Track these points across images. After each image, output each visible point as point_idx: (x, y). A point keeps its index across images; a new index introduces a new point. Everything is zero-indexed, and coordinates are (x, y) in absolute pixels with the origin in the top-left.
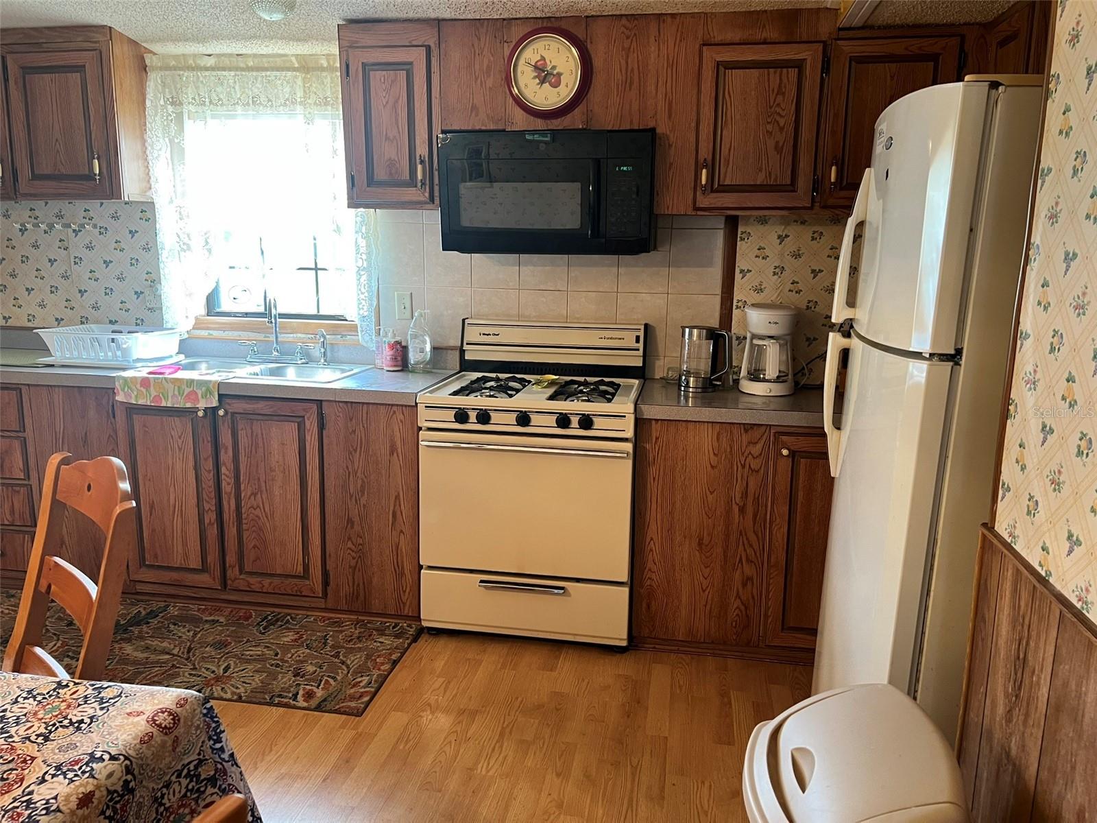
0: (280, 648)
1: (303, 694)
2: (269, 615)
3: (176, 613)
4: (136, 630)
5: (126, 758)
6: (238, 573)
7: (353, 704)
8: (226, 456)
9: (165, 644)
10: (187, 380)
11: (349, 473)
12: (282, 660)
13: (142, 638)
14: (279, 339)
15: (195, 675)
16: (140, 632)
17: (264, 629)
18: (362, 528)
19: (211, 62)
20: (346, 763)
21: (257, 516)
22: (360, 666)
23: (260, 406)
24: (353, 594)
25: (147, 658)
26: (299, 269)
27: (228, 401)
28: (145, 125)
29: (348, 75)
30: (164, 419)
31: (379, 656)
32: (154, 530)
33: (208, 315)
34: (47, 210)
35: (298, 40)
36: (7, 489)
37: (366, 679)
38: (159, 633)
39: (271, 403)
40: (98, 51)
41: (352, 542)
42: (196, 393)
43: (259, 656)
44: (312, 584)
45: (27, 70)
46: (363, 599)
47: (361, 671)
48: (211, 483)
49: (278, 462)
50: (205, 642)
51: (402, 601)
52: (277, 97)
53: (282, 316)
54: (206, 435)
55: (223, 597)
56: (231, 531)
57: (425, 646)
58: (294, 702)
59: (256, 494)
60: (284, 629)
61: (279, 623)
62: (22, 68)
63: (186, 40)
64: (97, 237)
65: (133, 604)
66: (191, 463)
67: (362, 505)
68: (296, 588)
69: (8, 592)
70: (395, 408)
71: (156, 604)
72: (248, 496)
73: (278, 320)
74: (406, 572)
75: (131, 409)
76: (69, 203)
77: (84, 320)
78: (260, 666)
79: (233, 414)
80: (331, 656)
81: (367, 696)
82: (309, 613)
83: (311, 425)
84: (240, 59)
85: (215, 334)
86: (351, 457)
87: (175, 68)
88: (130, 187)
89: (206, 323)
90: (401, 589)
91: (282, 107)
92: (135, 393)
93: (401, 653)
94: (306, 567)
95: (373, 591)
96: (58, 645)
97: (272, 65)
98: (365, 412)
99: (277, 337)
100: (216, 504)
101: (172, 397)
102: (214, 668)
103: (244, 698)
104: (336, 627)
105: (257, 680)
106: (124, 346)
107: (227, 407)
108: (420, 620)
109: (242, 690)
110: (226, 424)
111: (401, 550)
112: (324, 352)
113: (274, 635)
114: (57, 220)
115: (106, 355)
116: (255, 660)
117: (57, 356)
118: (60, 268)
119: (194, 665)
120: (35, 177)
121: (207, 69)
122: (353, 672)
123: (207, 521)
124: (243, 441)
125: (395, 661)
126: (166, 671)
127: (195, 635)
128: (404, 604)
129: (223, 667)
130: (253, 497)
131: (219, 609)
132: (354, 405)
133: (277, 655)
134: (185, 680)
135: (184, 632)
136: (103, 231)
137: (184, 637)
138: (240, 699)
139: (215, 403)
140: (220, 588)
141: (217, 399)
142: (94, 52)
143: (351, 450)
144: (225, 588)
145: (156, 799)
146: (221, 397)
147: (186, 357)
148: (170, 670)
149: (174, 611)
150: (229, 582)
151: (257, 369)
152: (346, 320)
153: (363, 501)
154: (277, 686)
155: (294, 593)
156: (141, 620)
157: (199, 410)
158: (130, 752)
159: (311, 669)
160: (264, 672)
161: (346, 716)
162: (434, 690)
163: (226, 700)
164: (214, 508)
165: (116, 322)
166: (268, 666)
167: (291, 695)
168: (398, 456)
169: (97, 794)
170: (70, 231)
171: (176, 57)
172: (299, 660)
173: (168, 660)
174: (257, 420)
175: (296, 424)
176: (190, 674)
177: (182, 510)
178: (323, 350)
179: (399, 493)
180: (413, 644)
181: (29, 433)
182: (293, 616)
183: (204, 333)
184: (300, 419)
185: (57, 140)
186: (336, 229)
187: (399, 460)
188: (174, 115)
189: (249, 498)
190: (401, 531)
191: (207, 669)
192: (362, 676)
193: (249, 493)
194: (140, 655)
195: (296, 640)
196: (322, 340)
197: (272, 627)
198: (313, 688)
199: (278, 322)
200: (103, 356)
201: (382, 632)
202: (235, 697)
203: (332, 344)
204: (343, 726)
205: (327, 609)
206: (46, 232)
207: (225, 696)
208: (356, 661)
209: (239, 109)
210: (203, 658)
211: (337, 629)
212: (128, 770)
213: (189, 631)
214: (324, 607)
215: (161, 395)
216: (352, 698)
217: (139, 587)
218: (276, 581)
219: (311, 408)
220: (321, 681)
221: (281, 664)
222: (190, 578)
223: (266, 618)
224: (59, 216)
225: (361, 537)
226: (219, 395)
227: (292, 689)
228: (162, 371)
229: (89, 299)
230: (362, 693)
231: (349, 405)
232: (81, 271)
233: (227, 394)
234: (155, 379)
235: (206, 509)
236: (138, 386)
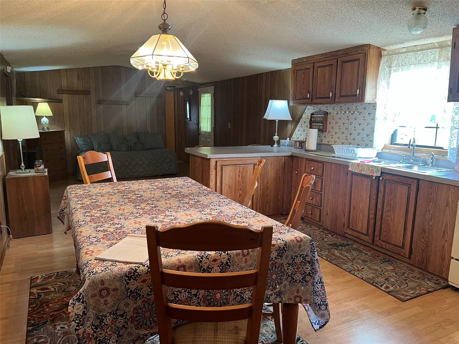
0: (384, 269)
1: (385, 286)
2: (387, 258)
3: (355, 247)
4: (341, 247)
5: (286, 242)
6: (378, 239)
7: (402, 297)
8: (381, 195)
9: (347, 254)
10: (372, 165)
11: (427, 210)
12: (384, 274)
13: (341, 250)
14: (414, 155)
15: (352, 266)
16: (342, 249)
17: (382, 262)
18: (429, 234)
19: (404, 50)
20: (389, 312)
21: (388, 220)
22: (413, 287)
23: (395, 178)
24: (421, 261)
25: (340, 256)
26: (426, 127)
27: (384, 174)
28: (378, 76)
29: (454, 48)
30: (362, 178)
31: (423, 287)
32: (353, 217)
33: (391, 144)
34: (345, 106)
35: (439, 36)
36: (316, 194)
37: (412, 292)
38: (347, 251)
39: (400, 177)
40: (364, 53)
41: (424, 240)
42: (374, 171)
43: (376, 269)
44: (405, 251)
45: (344, 62)
46: (425, 264)
47: (412, 289)
48: (374, 204)
49: (399, 200)
50: (360, 259)
51: (442, 270)
52: (428, 60)
53: (417, 146)
54: (375, 186)
55: (372, 247)
56: (378, 223)
57: (447, 292)
58: (380, 287)
59: (389, 211)
60: (390, 265)
61: (389, 262)
62: (342, 62)
63: (396, 44)
64: (358, 115)
65: (343, 240)
66: (369, 196)
67: (430, 225)
68: (398, 251)
69: (311, 226)
70: (451, 187)
71: (350, 243)
72: (386, 211)
73: (415, 147)
74: (446, 259)
75: (353, 173)
76: (352, 104)
77: (350, 144)
78: (374, 272)
79: (386, 180)
80: (403, 279)
81: (409, 297)
82: (403, 263)
83: (414, 188)
84: (415, 47)
85: (392, 151)
86: (428, 204)
87: (391, 54)
88: (368, 98)
89: (388, 147)
90: (443, 266)
91: (429, 63)
92: (355, 168)
93: (434, 290)
94: (403, 244)
95: (430, 263)
96: (318, 244)
97: (428, 48)
98: (437, 186)
99: (413, 154)
100: (374, 212)
101: (366, 171)
102: (359, 267)
103: (364, 279)
104: (411, 271)
105: (371, 276)
106: (356, 152)
107: (384, 177)
108: (448, 281)
109: (364, 276)
110: (382, 183)
111: (445, 249)
112: (432, 162)
113: (385, 265)
114: (347, 110)
115: (350, 155)
116: (374, 270)
117: (337, 154)
118: (346, 126)
119: (353, 263)
120: (341, 96)
121: (402, 53)
122: (409, 288)
123: (371, 217)
124: (387, 190)
125: (429, 291)
126: (344, 262)
127: (358, 255)
128: (443, 272)
129: (362, 268)
130: (387, 212)
131: (370, 251)
132: (433, 183)
133: (382, 271)
134: (348, 266)
135: (355, 253)
136: (360, 113)
137: (354, 255)
138: (362, 279)
139: (379, 175)
140: (371, 243)
141: (380, 173)
142: (363, 54)
143: (429, 201)
144: (373, 244)
145: (292, 258)
146: (382, 173)
147: (378, 159)
148: (345, 262)
149: (355, 246)
150: (375, 242)
151: (401, 165)
152: (444, 149)
153: (431, 223)
154: (377, 280)
155: (398, 253)
156: (344, 245)
157: (374, 177)
158: (287, 241)
159: (393, 280)
160: (375, 274)
161: (397, 299)
162: (441, 307)
163: (358, 277)
164: (373, 213)
165: (359, 145)
166: (377, 273)
167: (380, 285)
168: (449, 207)
169: (276, 246)
170: (351, 113)
171: (392, 50)
172: (390, 276)
173: (346, 259)
174: (393, 183)
175: (408, 187)
176: (350, 266)
177: (363, 212)
178: (431, 161)
179: (447, 224)
180: (442, 289)
181: (324, 177)
182: (396, 262)
183: (388, 151)
184: (409, 185)
185: (348, 84)
186: (444, 111)
187: (450, 209)
188: (389, 71)
189: (386, 212)
190: (446, 241)
191: (356, 266)
192: (411, 290)
193: (387, 210)
194: (338, 255)
195: (392, 270)
196: (432, 156)
197: (386, 262)
198: (390, 286)
199: (415, 148)
200: (349, 155)
201: (429, 280)
202: (361, 277)
203: (437, 159)
204: (394, 302)
205: (410, 264)
206: (344, 114)
207: (358, 276)
208: (412, 285)
209: (412, 66)
210: (357, 262)
211: (411, 272)
212: (285, 245)
213: (356, 254)
214: (408, 262)
215: (362, 170)
216: (403, 295)
217: (347, 235)
218: (391, 246)
219: (414, 182)
220: (394, 285)
221: (382, 274)
222: (363, 237)
223: (385, 259)
224: (348, 109)
225: (428, 238)
226: (381, 172)
227: (382, 283)
228: (364, 161)
229: (352, 137)
230: (408, 295)
231: (431, 182)
232: (352, 127)
233: (384, 172)
234: (361, 164)
235: (371, 213)
236: (356, 166)
